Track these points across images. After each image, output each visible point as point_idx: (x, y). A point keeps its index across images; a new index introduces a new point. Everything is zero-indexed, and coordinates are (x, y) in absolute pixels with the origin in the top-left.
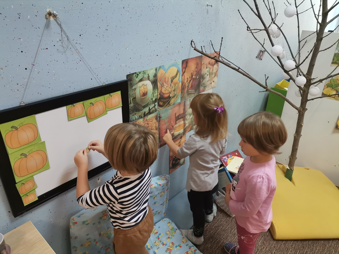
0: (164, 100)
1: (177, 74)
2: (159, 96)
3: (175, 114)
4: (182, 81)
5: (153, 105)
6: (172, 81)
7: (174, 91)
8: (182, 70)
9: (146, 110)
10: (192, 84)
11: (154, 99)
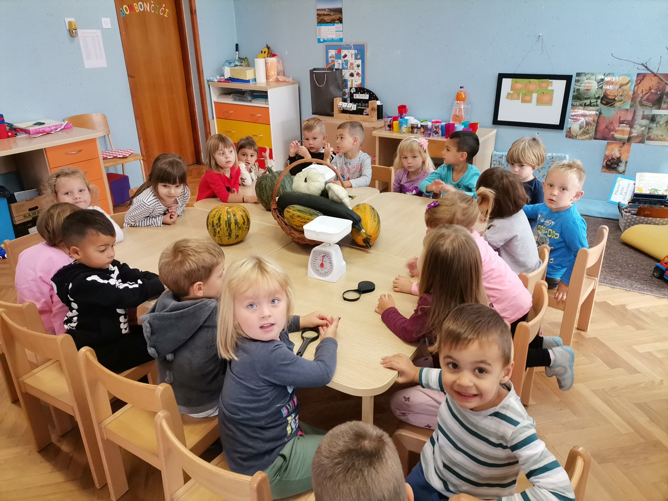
0: (608, 100)
1: (628, 83)
2: (602, 95)
3: (620, 117)
4: (634, 91)
5: (595, 100)
6: (620, 87)
7: (621, 96)
8: (637, 81)
9: (588, 102)
10: (649, 96)
11: (597, 96)
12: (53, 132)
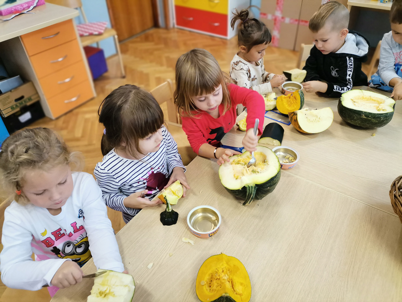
12: (25, 12)
